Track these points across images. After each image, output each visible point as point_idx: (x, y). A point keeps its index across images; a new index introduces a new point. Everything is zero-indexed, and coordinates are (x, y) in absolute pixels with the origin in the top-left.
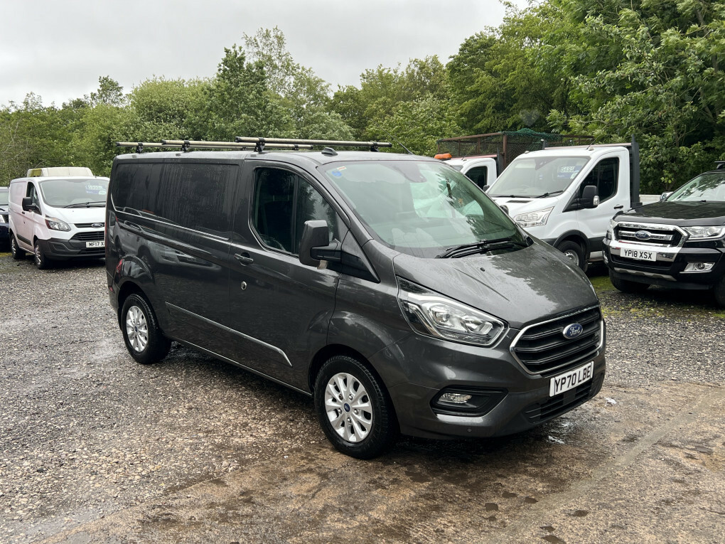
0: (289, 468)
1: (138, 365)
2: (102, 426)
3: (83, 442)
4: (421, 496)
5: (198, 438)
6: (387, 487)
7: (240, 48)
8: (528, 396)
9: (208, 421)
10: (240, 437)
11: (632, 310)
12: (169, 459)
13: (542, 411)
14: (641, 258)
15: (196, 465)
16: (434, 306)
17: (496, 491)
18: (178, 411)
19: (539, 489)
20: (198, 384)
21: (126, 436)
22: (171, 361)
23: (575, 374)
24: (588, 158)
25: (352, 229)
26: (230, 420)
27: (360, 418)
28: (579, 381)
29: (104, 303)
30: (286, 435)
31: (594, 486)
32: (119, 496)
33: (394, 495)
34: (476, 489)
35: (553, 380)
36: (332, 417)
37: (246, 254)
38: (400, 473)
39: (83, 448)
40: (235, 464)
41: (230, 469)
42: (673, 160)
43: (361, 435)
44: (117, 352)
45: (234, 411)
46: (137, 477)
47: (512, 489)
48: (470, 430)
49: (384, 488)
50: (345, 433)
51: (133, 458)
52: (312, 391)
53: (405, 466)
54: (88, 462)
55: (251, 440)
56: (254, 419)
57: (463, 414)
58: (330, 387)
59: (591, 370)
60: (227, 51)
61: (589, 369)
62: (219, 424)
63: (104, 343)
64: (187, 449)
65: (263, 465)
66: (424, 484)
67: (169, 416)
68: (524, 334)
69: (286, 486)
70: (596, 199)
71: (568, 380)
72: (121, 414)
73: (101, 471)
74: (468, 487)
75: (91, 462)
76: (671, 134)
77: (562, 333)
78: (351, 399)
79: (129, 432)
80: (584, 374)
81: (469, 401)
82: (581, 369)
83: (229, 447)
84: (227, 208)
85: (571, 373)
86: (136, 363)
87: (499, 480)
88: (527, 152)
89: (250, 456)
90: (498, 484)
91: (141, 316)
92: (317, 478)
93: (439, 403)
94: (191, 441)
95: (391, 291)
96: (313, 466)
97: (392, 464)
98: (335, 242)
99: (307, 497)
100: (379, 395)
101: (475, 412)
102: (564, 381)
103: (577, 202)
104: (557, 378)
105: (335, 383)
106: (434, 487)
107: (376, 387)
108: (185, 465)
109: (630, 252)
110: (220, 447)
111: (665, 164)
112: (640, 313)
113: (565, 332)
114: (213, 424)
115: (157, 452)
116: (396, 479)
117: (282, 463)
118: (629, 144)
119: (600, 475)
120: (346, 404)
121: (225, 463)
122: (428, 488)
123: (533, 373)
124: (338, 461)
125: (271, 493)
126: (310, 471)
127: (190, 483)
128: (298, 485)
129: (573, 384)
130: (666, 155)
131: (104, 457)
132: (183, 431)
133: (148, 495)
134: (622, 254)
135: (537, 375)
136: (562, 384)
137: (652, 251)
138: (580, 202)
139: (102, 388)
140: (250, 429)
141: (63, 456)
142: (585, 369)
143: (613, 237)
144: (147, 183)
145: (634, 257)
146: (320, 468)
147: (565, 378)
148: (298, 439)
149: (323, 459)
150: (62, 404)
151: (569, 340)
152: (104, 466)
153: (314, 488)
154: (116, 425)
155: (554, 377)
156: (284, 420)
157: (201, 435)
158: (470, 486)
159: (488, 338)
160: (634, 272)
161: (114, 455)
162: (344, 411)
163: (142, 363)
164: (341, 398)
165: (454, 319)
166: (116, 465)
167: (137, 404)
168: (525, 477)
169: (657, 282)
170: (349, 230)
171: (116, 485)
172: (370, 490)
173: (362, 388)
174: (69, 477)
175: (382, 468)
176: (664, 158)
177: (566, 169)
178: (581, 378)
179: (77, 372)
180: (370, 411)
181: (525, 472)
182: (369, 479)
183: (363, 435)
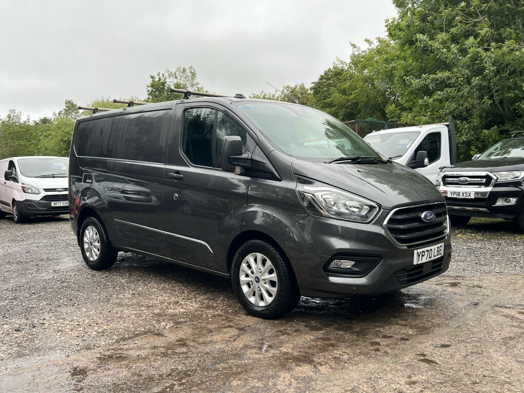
0: (213, 325)
1: (92, 271)
2: (65, 305)
3: (51, 314)
4: (318, 339)
5: (142, 310)
6: (291, 334)
7: (163, 75)
8: (397, 262)
9: (148, 300)
10: (174, 309)
11: (458, 235)
12: (119, 322)
13: (409, 276)
14: (463, 197)
15: (140, 326)
16: (324, 194)
17: (377, 335)
18: (124, 296)
19: (410, 333)
20: (139, 281)
21: (85, 310)
22: (118, 269)
23: (431, 250)
24: (419, 133)
25: (259, 144)
26: (165, 300)
27: (267, 286)
28: (434, 256)
29: (65, 239)
30: (208, 307)
31: (452, 330)
32: (80, 344)
33: (297, 338)
34: (361, 334)
35: (415, 252)
36: (245, 289)
37: (177, 172)
38: (301, 326)
39: (51, 317)
40: (172, 324)
41: (167, 327)
42: (478, 140)
43: (269, 300)
44: (76, 264)
45: (168, 295)
46: (94, 333)
47: (389, 333)
48: (354, 288)
49: (289, 334)
50: (256, 301)
51: (91, 322)
52: (229, 272)
53: (304, 322)
54: (55, 325)
55: (182, 310)
56: (184, 299)
57: (349, 276)
58: (244, 265)
59: (442, 248)
60: (152, 77)
61: (441, 248)
62: (156, 302)
63: (65, 260)
64: (133, 317)
65: (193, 324)
66: (320, 332)
67: (117, 298)
68: (393, 215)
69: (212, 335)
70: (426, 160)
71: (426, 253)
72: (80, 298)
73: (66, 330)
74: (354, 333)
75: (58, 325)
76: (475, 121)
77: (420, 217)
78: (261, 273)
79: (87, 308)
80: (438, 251)
81: (353, 266)
82: (436, 246)
83: (166, 315)
84: (163, 142)
85: (429, 248)
86: (90, 270)
87: (378, 329)
88: (374, 131)
89: (182, 320)
90: (378, 331)
91: (95, 233)
92: (236, 330)
93: (330, 268)
94: (136, 312)
95: (291, 185)
96: (232, 324)
97: (294, 321)
98: (247, 153)
99: (229, 341)
100: (283, 266)
101: (358, 274)
102: (423, 253)
103: (412, 163)
104: (419, 251)
105: (248, 262)
106: (328, 333)
107: (280, 260)
108: (131, 326)
109: (455, 193)
110: (159, 315)
111: (472, 142)
112: (465, 237)
113: (423, 216)
114: (152, 302)
115: (109, 319)
116: (298, 330)
117: (208, 323)
118: (448, 123)
119: (455, 324)
120: (257, 277)
121: (163, 323)
122: (324, 334)
123: (401, 245)
124: (251, 321)
125: (201, 340)
126: (230, 327)
127: (137, 335)
128: (222, 335)
129: (430, 258)
130: (473, 136)
131: (68, 322)
132: (129, 307)
133: (103, 343)
134: (449, 195)
135: (404, 247)
136: (423, 256)
137: (471, 191)
138: (415, 163)
139: (65, 284)
140: (181, 304)
141: (35, 322)
142: (438, 247)
143: (442, 183)
144: (101, 133)
145: (457, 197)
146: (238, 325)
147: (424, 252)
148: (218, 309)
149: (239, 320)
150: (34, 293)
151: (426, 223)
152: (68, 327)
153: (234, 336)
154: (76, 304)
155: (417, 249)
156: (206, 299)
157: (143, 308)
158: (357, 332)
159: (366, 217)
160: (458, 208)
161: (76, 321)
162: (255, 283)
163: (95, 270)
164: (252, 273)
165: (340, 205)
166: (77, 326)
167: (92, 292)
168: (397, 326)
169: (476, 214)
170: (257, 144)
171: (77, 338)
172: (278, 336)
173: (269, 263)
174: (41, 334)
175: (286, 324)
176: (472, 138)
177: (403, 142)
178: (436, 254)
179: (46, 276)
180: (276, 280)
181: (397, 324)
182: (277, 329)
183: (270, 300)
